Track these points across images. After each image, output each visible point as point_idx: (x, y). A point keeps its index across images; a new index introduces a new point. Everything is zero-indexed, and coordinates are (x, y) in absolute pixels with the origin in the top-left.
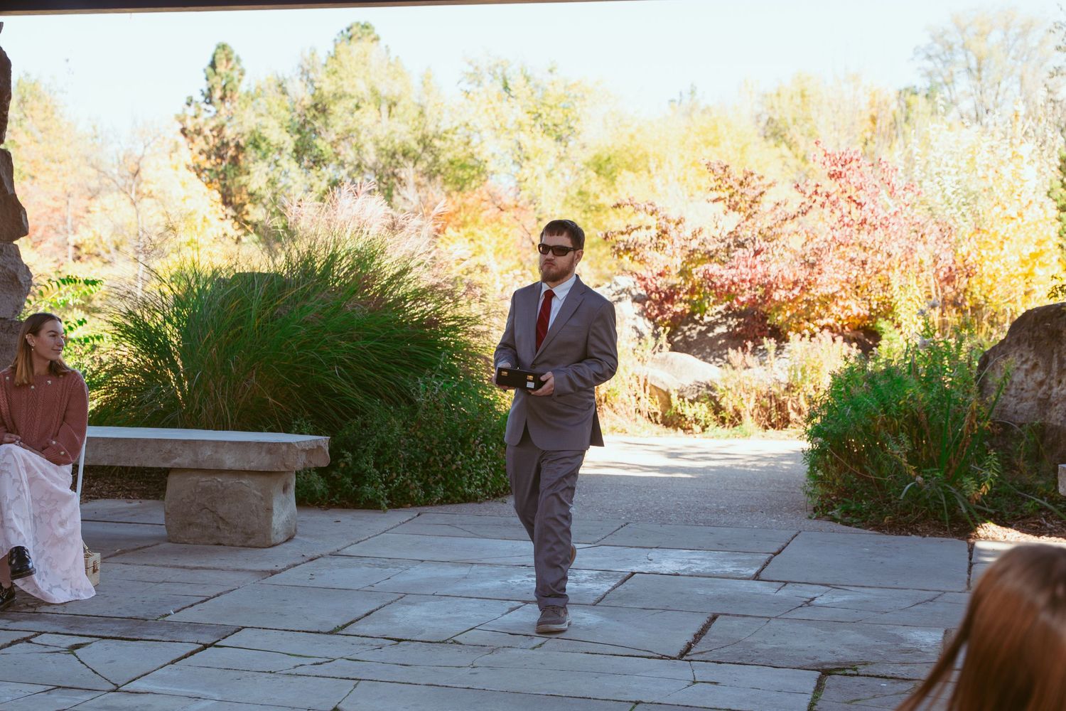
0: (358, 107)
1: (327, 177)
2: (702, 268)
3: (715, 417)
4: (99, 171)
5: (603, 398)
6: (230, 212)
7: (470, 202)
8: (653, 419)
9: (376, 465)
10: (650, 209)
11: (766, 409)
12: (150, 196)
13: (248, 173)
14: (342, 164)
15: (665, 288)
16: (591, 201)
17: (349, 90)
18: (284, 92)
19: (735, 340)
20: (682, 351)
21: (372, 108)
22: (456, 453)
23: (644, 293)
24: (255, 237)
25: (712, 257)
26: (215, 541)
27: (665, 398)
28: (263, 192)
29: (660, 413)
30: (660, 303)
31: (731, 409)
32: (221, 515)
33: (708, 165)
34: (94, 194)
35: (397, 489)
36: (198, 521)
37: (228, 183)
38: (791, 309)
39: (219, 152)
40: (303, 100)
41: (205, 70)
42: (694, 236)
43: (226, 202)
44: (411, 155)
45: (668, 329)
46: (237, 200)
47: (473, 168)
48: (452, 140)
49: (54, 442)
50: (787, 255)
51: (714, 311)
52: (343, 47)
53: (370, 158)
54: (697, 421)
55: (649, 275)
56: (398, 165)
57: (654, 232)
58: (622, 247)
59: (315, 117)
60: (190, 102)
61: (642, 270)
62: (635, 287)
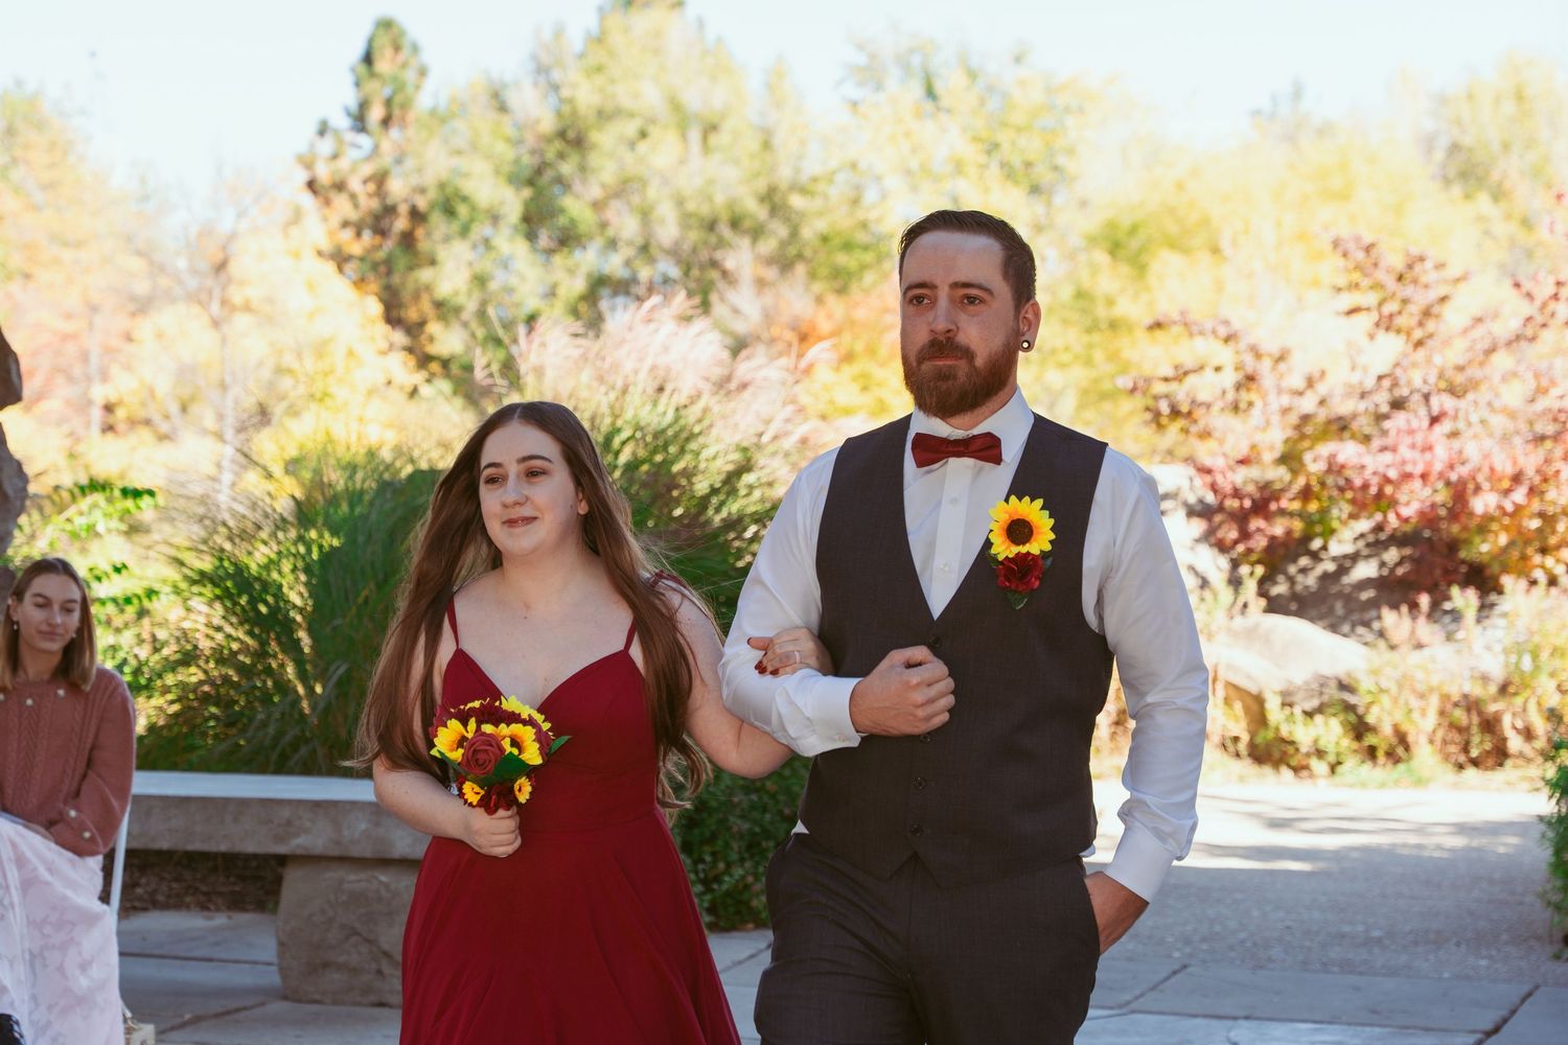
0: (643, 135)
1: (584, 269)
2: (1325, 449)
3: (1355, 745)
4: (151, 263)
6: (399, 337)
7: (860, 314)
8: (1231, 748)
10: (1223, 331)
11: (1460, 730)
12: (247, 308)
13: (433, 262)
14: (612, 244)
15: (1251, 489)
16: (1101, 312)
17: (626, 102)
18: (503, 108)
19: (1395, 590)
20: (1287, 613)
21: (672, 136)
23: (1210, 498)
24: (445, 386)
25: (1344, 428)
26: (373, 998)
27: (1255, 707)
28: (461, 300)
29: (1245, 738)
30: (1241, 518)
31: (1387, 729)
32: (386, 947)
33: (1337, 243)
34: (142, 306)
35: (728, 894)
36: (342, 959)
37: (396, 279)
38: (1506, 528)
39: (379, 222)
40: (538, 121)
41: (353, 70)
42: (1310, 383)
43: (393, 317)
44: (747, 224)
45: (1260, 570)
46: (412, 314)
47: (866, 248)
48: (825, 196)
49: (72, 812)
50: (1499, 422)
51: (1349, 533)
52: (616, 20)
53: (668, 231)
54: (1320, 753)
55: (1218, 463)
56: (722, 243)
57: (1229, 378)
58: (1164, 408)
59: (561, 156)
60: (323, 129)
61: (1206, 453)
62: (1193, 487)
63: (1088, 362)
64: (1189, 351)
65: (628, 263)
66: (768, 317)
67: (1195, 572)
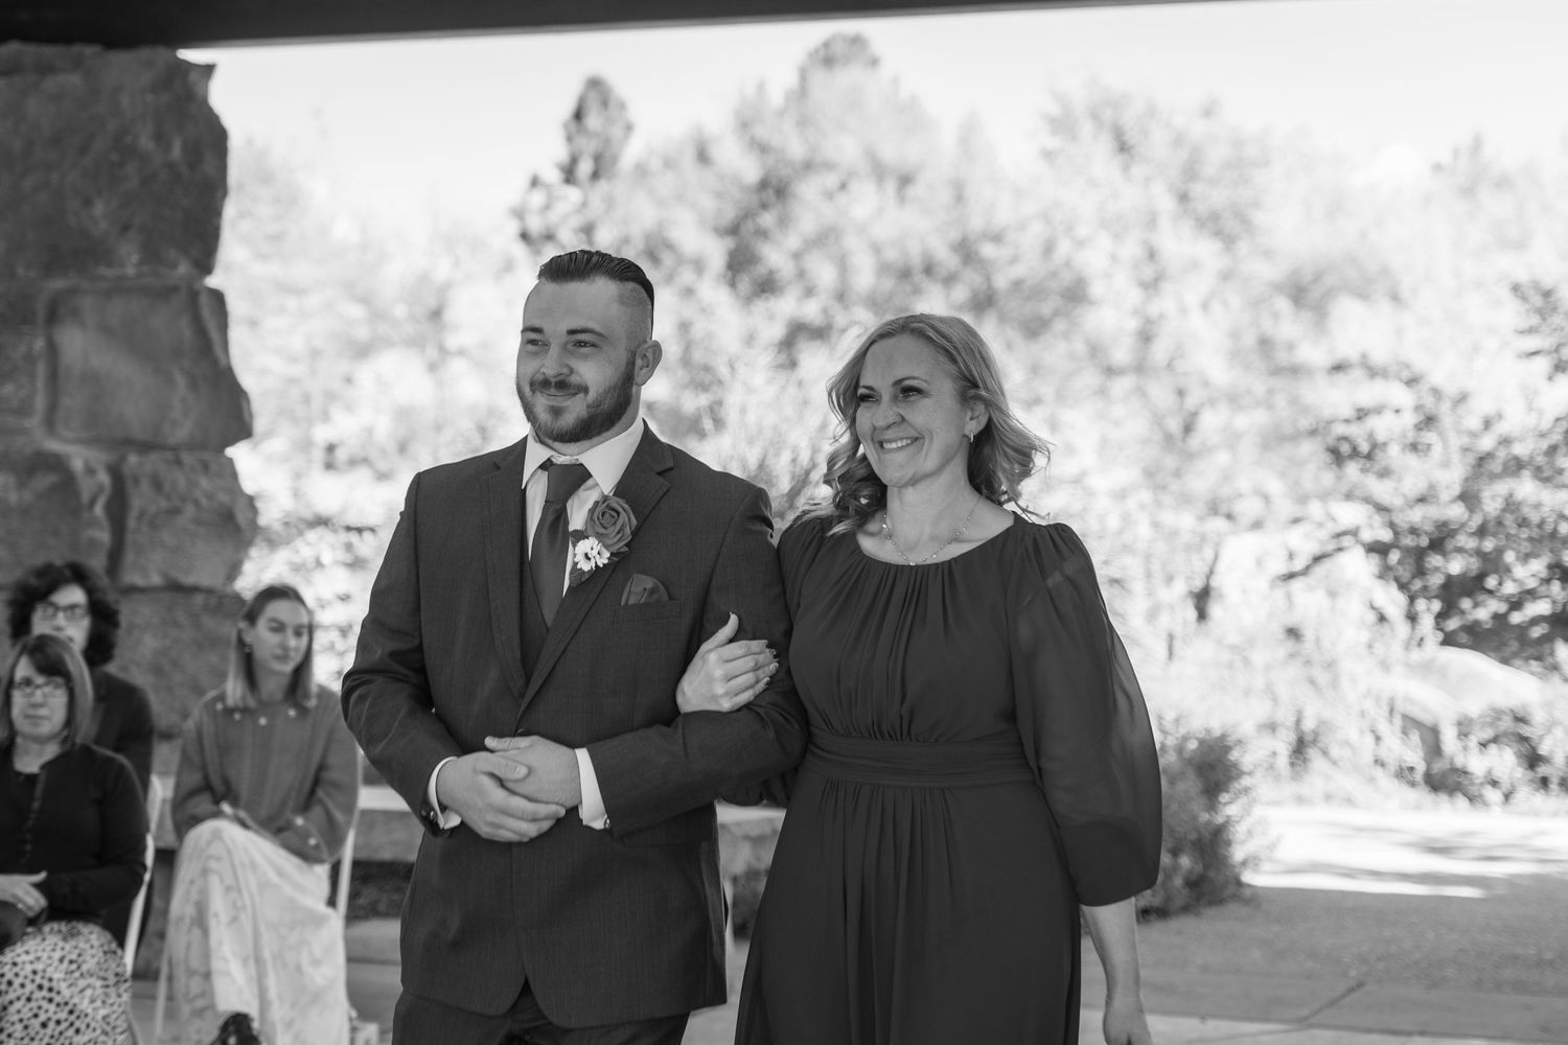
0: (843, 186)
1: (783, 316)
2: (1502, 488)
3: (1530, 774)
5: (1308, 738)
8: (1407, 778)
10: (1405, 374)
12: (461, 353)
14: (809, 292)
15: (1429, 527)
16: (1282, 357)
18: (706, 161)
20: (1462, 647)
21: (869, 187)
23: (1386, 536)
25: (1521, 467)
27: (1431, 739)
29: (1421, 768)
30: (1418, 556)
31: (1560, 760)
33: (1516, 289)
34: (362, 351)
40: (742, 174)
41: (564, 126)
42: (1487, 424)
44: (940, 271)
45: (1437, 606)
48: (1016, 245)
49: (299, 821)
51: (1527, 572)
52: (819, 77)
53: (864, 278)
54: (1494, 783)
55: (1397, 502)
56: (917, 291)
57: (1409, 419)
58: (1345, 448)
59: (764, 206)
60: (535, 182)
61: (1382, 490)
62: (1371, 526)
63: (1270, 407)
64: (1368, 392)
65: (825, 311)
67: (1373, 608)
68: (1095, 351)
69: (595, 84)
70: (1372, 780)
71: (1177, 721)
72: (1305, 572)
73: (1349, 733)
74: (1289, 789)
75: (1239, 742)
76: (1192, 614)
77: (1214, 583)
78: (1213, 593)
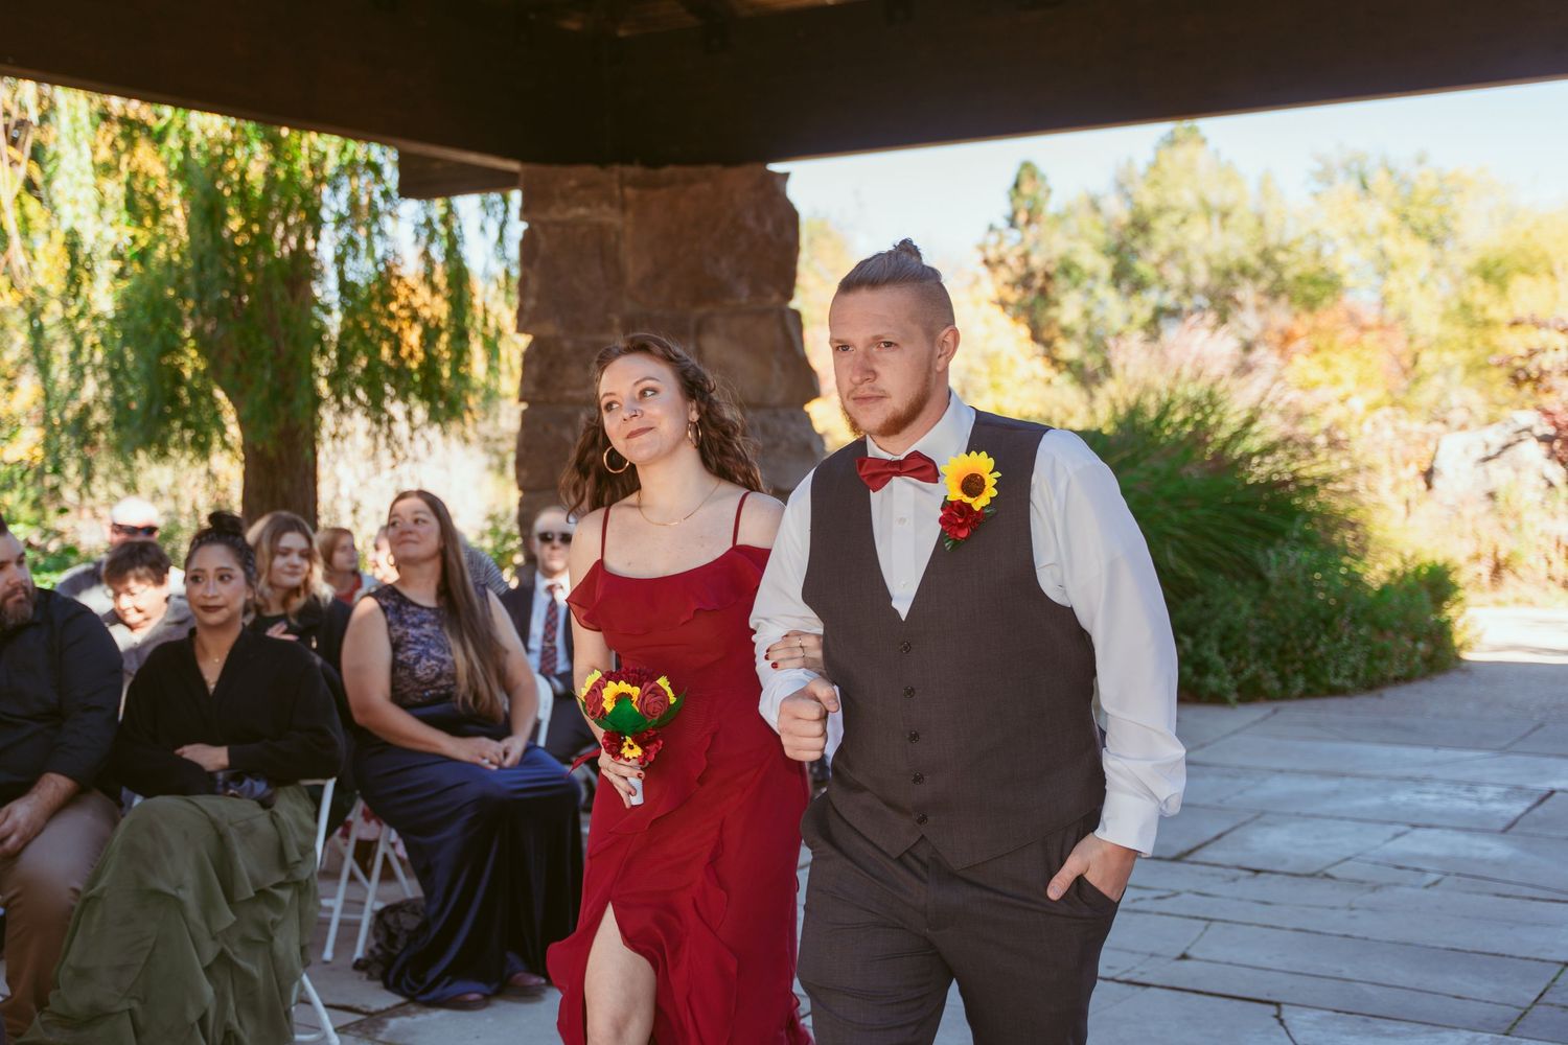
0: (1184, 221)
1: (1150, 304)
5: (1502, 564)
6: (1040, 349)
7: (1323, 323)
9: (1222, 653)
10: (1560, 326)
13: (1059, 305)
14: (1166, 288)
16: (1478, 316)
17: (1173, 202)
18: (1097, 210)
21: (1201, 221)
22: (1318, 637)
23: (1551, 431)
24: (1068, 377)
28: (1076, 326)
35: (1248, 681)
37: (1037, 315)
39: (1025, 281)
40: (1119, 217)
41: (1008, 193)
43: (1036, 337)
44: (1250, 271)
46: (1046, 335)
47: (1324, 283)
48: (1299, 253)
52: (1167, 152)
53: (1201, 278)
55: (1558, 409)
56: (1235, 285)
58: (1521, 375)
59: (1134, 237)
60: (991, 228)
61: (1551, 402)
62: (1541, 425)
63: (1470, 348)
64: (1536, 338)
65: (1177, 299)
66: (1266, 327)
67: (1544, 478)
68: (1352, 317)
69: (1027, 166)
70: (1546, 589)
71: (1414, 557)
72: (1498, 455)
73: (1531, 559)
74: (1490, 596)
75: (1456, 569)
76: (1422, 485)
77: (1435, 466)
78: (1435, 472)
